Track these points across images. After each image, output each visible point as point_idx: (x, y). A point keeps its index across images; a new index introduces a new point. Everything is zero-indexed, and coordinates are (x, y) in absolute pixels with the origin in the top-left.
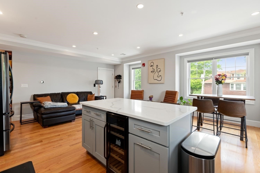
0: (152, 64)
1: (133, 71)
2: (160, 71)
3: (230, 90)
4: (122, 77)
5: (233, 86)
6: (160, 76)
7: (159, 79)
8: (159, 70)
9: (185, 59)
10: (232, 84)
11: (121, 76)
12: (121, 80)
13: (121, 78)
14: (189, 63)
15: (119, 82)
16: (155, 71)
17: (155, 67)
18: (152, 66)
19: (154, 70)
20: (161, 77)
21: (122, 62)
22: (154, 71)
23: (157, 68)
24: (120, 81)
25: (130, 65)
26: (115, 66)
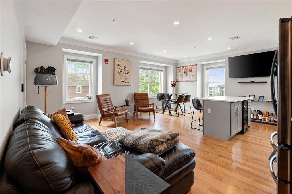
0: (119, 63)
2: (128, 73)
6: (128, 78)
7: (127, 81)
8: (127, 72)
16: (123, 72)
17: (122, 68)
18: (119, 65)
19: (121, 70)
20: (128, 79)
23: (125, 70)
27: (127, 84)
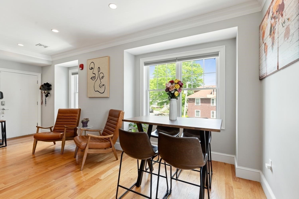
0: (92, 65)
1: (72, 77)
2: (103, 77)
3: (211, 105)
4: (52, 87)
5: (214, 101)
6: (103, 85)
7: (102, 90)
8: (101, 75)
9: (140, 59)
10: (213, 100)
11: (51, 85)
12: (51, 92)
13: (50, 89)
14: (147, 66)
15: (47, 96)
16: (96, 77)
17: (96, 71)
18: (92, 68)
19: (94, 75)
20: (104, 87)
21: (52, 62)
22: (94, 77)
23: (99, 73)
24: (49, 93)
25: (69, 68)
26: (42, 69)
27: (102, 95)
